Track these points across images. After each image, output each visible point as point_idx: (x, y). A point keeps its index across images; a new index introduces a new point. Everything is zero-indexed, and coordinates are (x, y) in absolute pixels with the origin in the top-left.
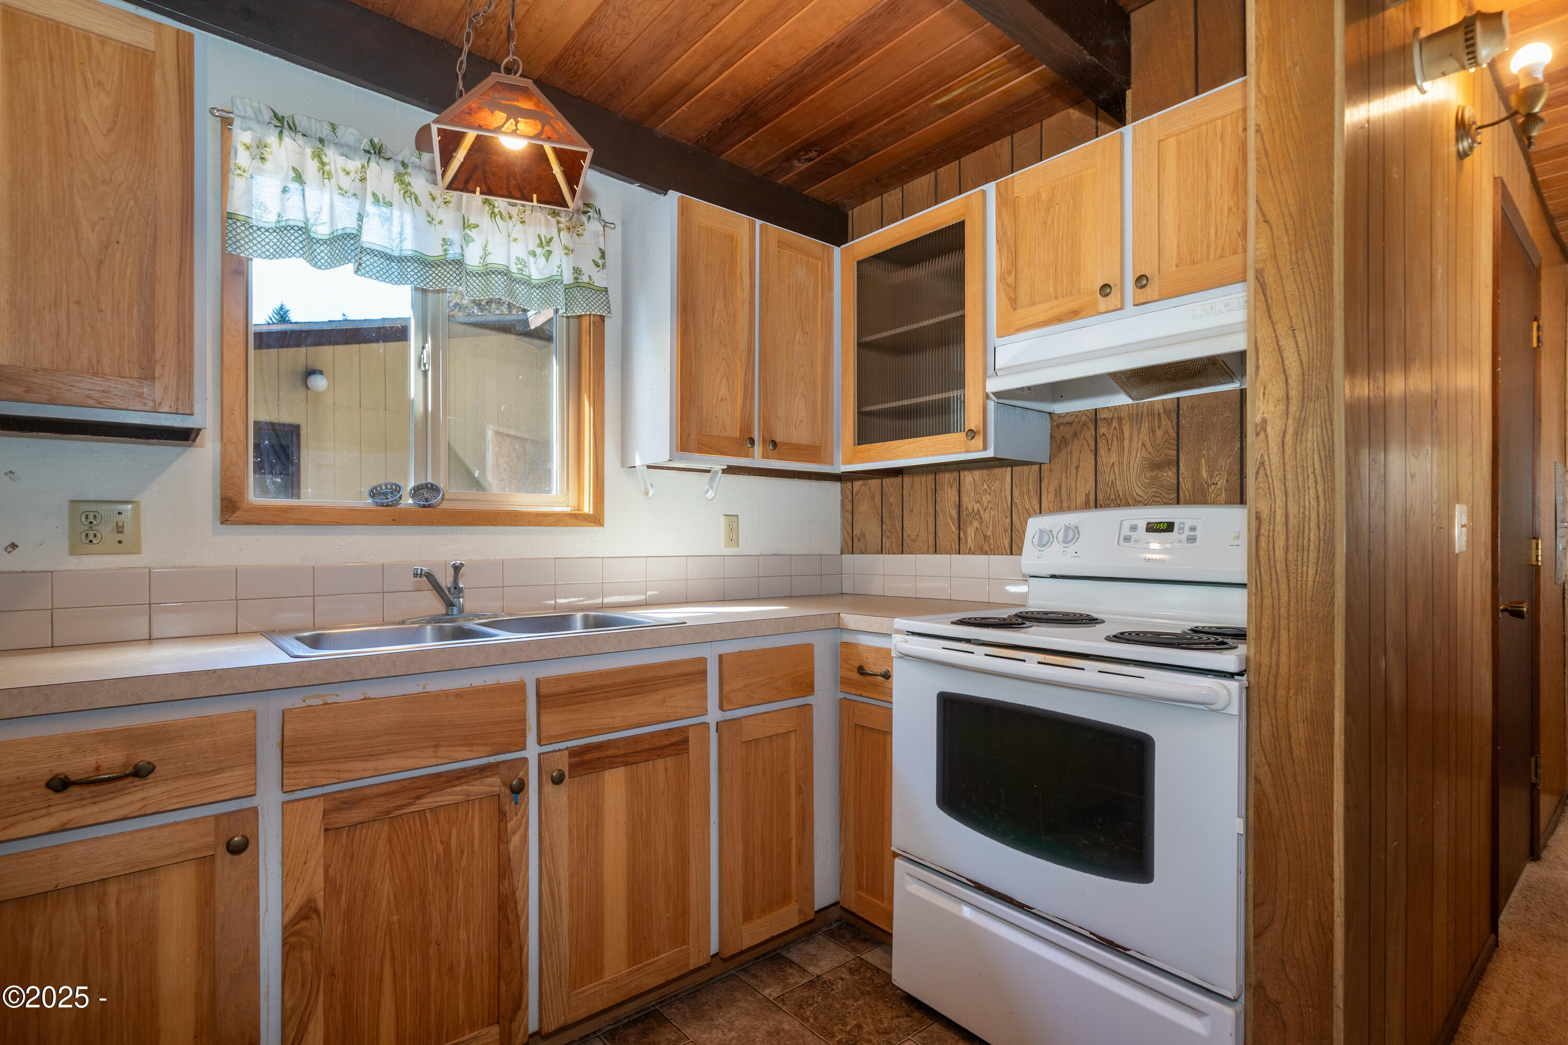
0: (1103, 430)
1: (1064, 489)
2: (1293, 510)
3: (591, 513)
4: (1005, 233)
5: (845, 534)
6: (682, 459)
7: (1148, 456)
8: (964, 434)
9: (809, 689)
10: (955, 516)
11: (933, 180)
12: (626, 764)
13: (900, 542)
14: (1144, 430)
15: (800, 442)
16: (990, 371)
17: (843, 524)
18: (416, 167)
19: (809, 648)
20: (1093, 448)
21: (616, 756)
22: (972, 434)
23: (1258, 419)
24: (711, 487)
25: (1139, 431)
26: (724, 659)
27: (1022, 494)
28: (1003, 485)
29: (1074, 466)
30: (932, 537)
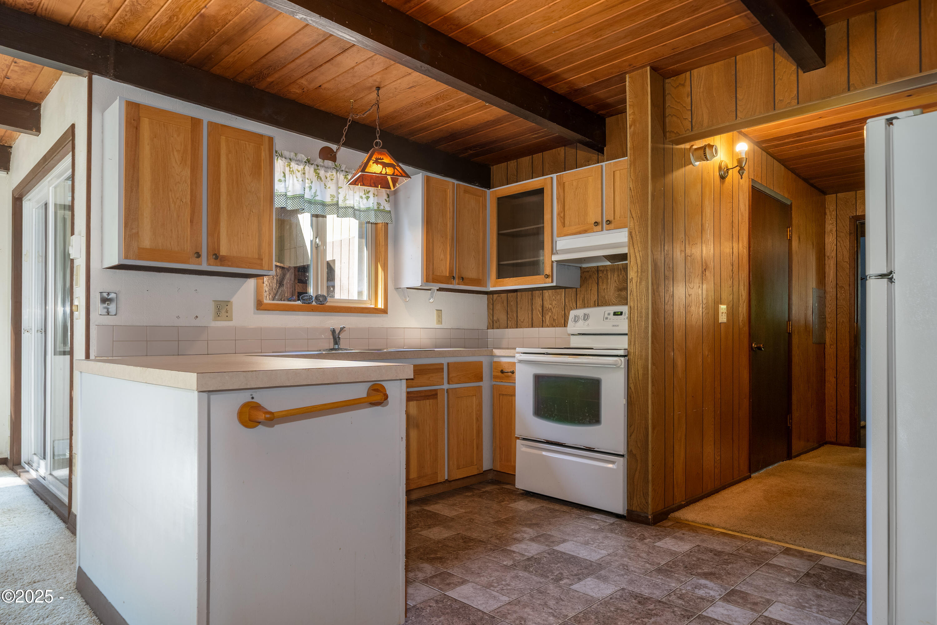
0: (600, 275)
1: (586, 299)
2: (639, 305)
3: (383, 308)
4: (560, 196)
5: (489, 320)
6: (426, 286)
7: (617, 285)
8: (544, 276)
9: (481, 379)
10: (541, 311)
11: (531, 158)
12: (417, 400)
13: (516, 323)
14: (616, 275)
15: (473, 277)
16: (555, 251)
17: (488, 315)
18: (321, 166)
19: (481, 363)
20: (597, 282)
21: (414, 397)
22: (547, 276)
23: (631, 278)
24: (432, 297)
25: (614, 276)
26: (450, 364)
27: (569, 301)
28: (561, 297)
29: (590, 289)
30: (530, 320)
